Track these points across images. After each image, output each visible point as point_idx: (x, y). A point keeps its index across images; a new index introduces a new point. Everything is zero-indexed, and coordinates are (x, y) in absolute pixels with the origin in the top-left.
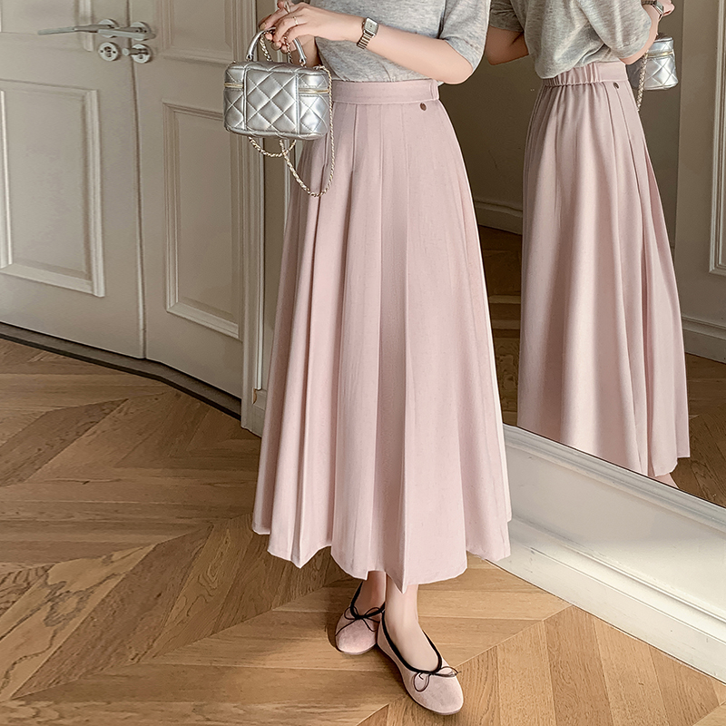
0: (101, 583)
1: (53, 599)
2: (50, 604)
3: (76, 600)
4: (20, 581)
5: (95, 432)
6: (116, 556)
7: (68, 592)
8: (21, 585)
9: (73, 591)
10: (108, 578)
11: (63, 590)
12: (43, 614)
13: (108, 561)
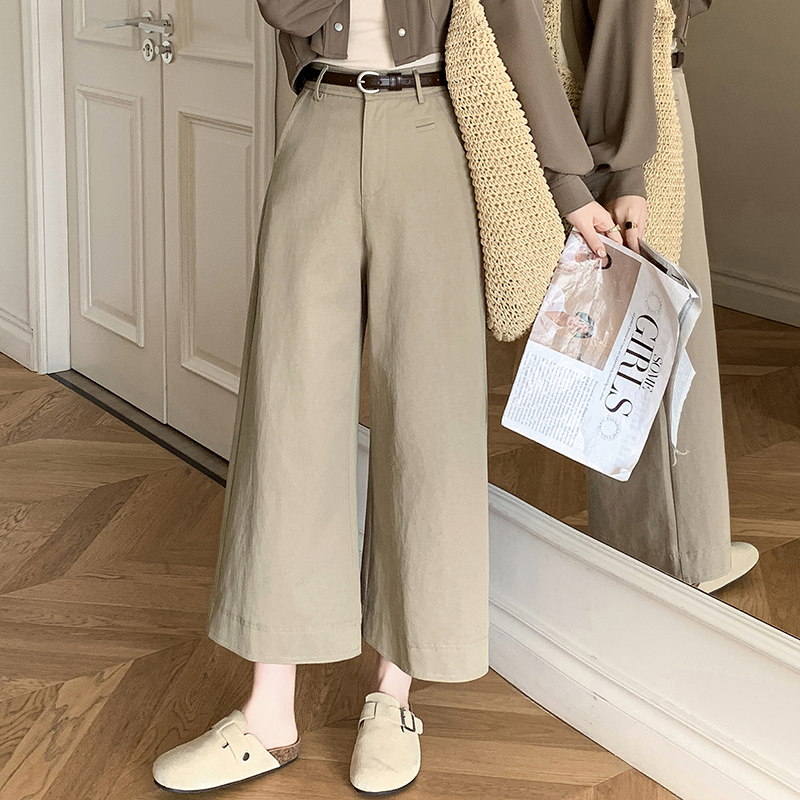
0: (90, 708)
1: (56, 727)
2: (53, 732)
3: (71, 729)
4: (38, 704)
5: (120, 517)
6: (107, 673)
7: (67, 718)
8: (37, 708)
9: (71, 717)
10: (97, 702)
11: (63, 717)
12: (45, 745)
13: (100, 680)
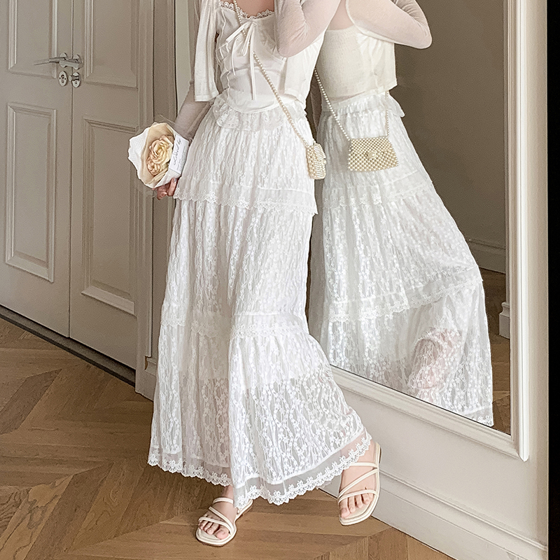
0: (51, 501)
1: (31, 511)
2: (30, 514)
4: (17, 499)
6: (58, 482)
9: (40, 506)
10: (54, 498)
11: (35, 506)
12: (27, 521)
13: (54, 486)
